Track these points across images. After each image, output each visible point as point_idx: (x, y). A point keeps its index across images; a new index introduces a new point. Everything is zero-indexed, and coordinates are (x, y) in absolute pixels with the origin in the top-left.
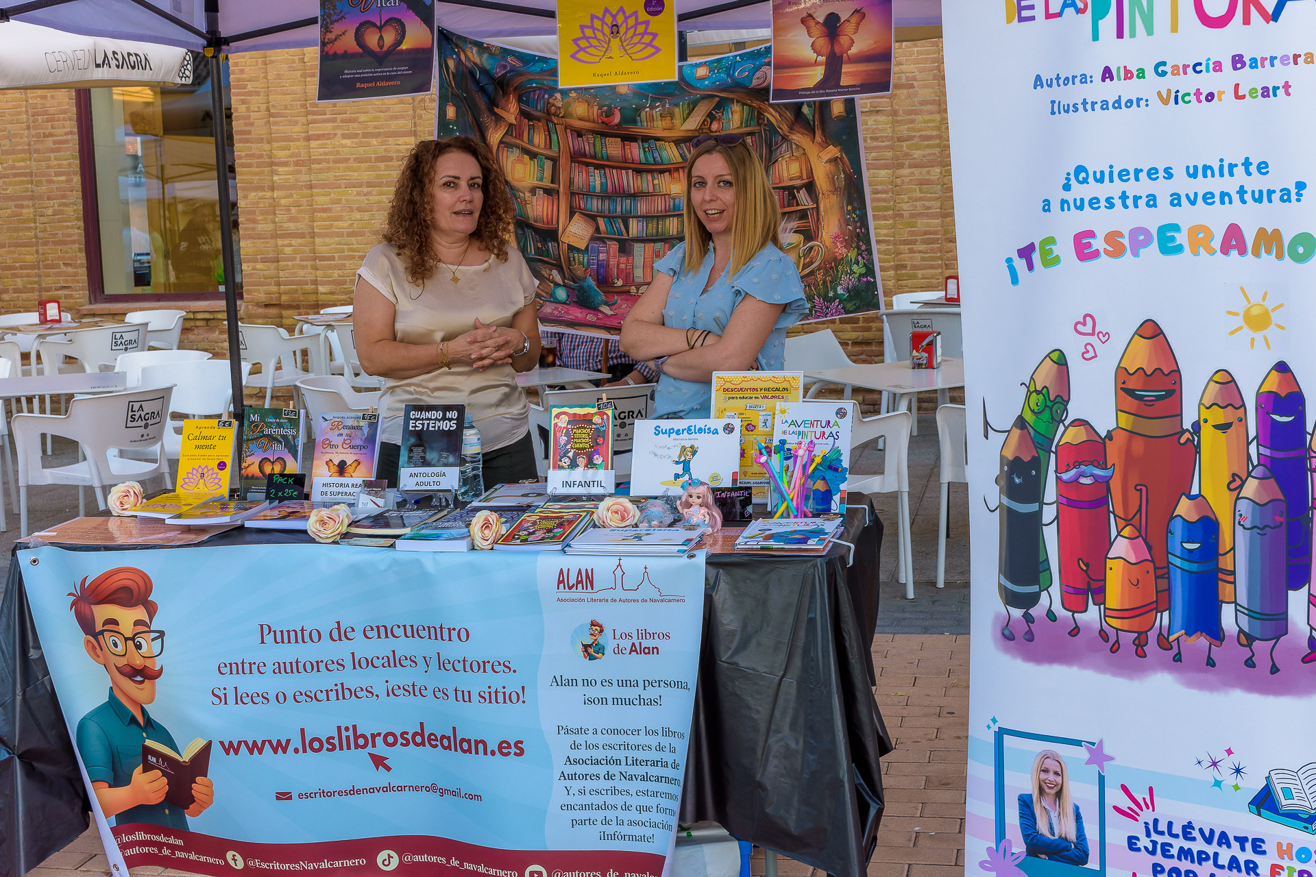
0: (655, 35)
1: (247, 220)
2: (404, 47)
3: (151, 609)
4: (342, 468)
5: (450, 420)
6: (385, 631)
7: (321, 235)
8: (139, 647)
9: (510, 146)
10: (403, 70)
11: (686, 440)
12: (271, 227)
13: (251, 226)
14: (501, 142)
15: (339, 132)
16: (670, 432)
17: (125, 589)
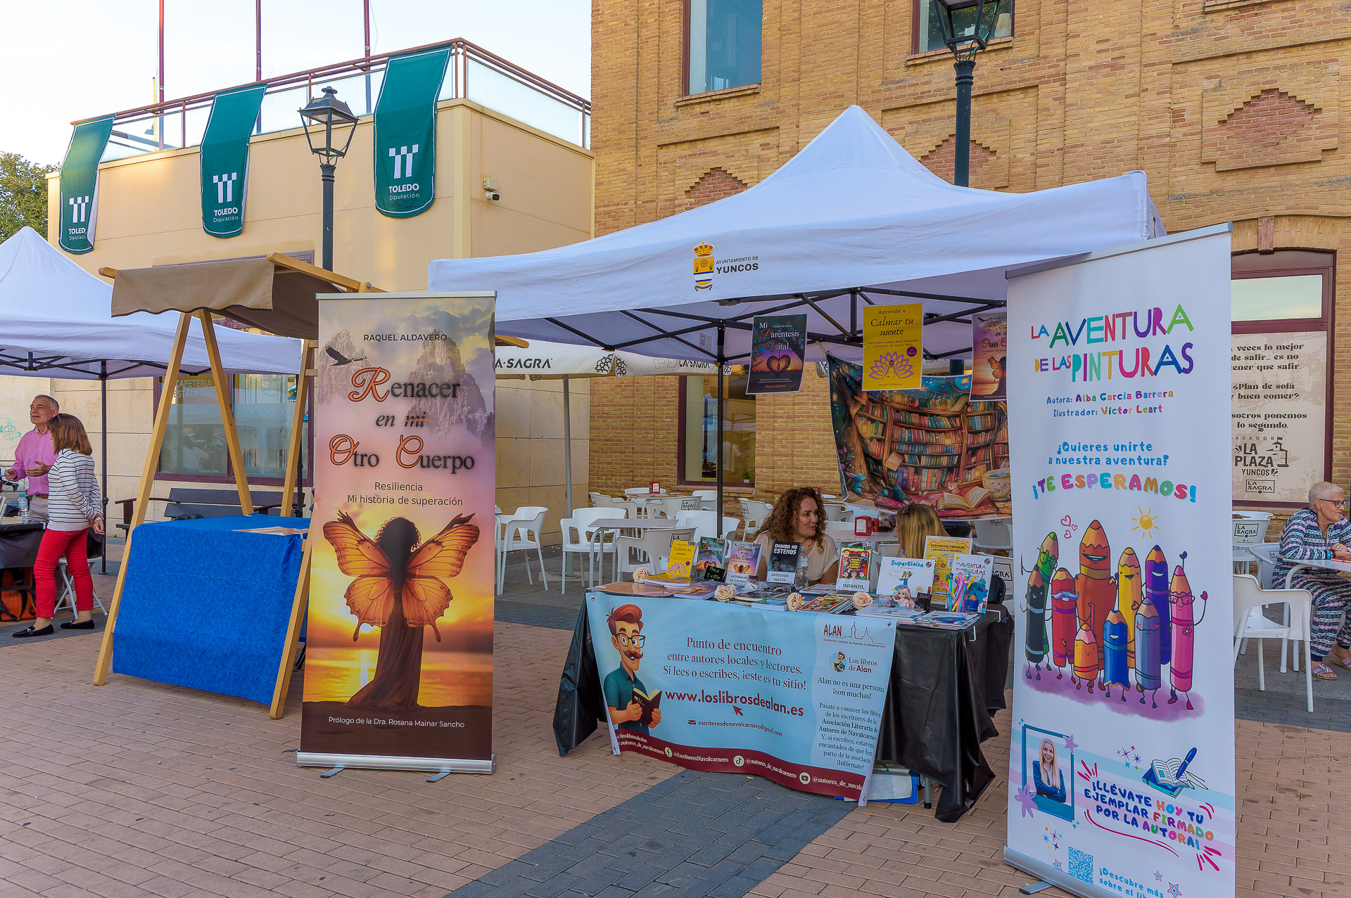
0: (911, 366)
1: (761, 446)
2: (789, 369)
3: (641, 625)
4: (741, 569)
5: (793, 549)
6: (743, 646)
7: (796, 456)
8: (634, 643)
9: (861, 416)
10: (788, 380)
11: (907, 569)
12: (772, 450)
13: (761, 449)
14: (856, 414)
15: (811, 402)
16: (900, 564)
17: (630, 614)
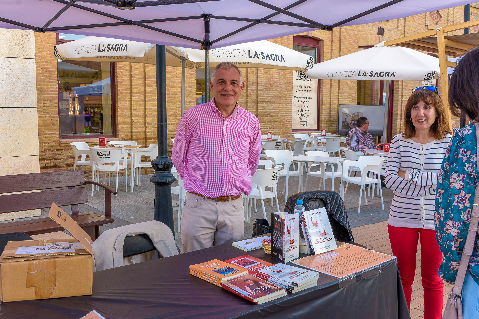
1: (121, 111)
13: (122, 113)
